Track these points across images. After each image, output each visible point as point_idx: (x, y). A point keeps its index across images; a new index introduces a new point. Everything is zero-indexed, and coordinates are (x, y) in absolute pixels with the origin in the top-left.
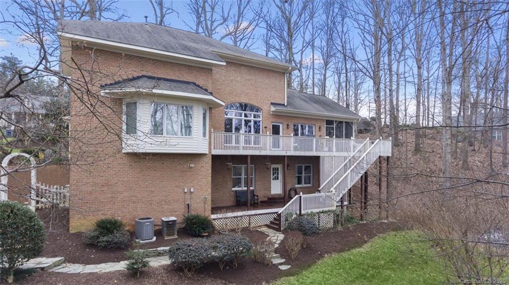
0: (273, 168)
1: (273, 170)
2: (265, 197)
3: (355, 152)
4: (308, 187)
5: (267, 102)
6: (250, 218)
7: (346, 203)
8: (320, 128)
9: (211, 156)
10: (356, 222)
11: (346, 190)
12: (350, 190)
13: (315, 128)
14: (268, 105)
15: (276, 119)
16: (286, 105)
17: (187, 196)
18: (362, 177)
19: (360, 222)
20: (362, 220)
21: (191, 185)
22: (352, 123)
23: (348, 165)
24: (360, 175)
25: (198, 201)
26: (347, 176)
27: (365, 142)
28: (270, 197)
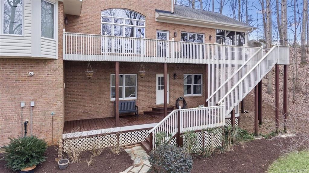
0: (159, 78)
1: (159, 80)
2: (149, 107)
3: (248, 60)
4: (198, 97)
5: (151, 9)
6: (118, 135)
7: (237, 115)
8: (210, 37)
9: (62, 62)
10: (249, 138)
11: (238, 102)
12: (242, 102)
13: (205, 37)
14: (153, 12)
15: (162, 27)
16: (172, 12)
17: (26, 112)
18: (256, 87)
19: (255, 137)
20: (256, 135)
21: (32, 98)
22: (244, 33)
23: (240, 74)
24: (254, 86)
25: (42, 117)
26: (238, 86)
27: (259, 49)
28: (154, 107)
